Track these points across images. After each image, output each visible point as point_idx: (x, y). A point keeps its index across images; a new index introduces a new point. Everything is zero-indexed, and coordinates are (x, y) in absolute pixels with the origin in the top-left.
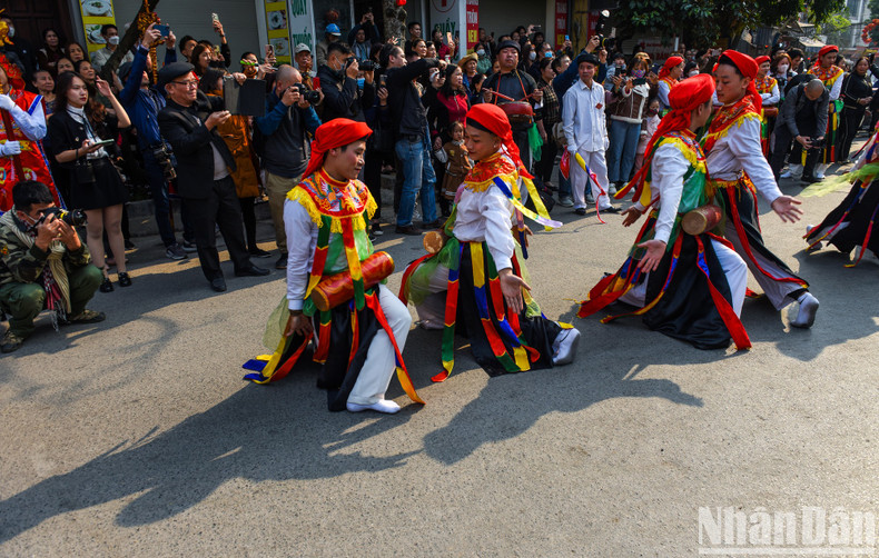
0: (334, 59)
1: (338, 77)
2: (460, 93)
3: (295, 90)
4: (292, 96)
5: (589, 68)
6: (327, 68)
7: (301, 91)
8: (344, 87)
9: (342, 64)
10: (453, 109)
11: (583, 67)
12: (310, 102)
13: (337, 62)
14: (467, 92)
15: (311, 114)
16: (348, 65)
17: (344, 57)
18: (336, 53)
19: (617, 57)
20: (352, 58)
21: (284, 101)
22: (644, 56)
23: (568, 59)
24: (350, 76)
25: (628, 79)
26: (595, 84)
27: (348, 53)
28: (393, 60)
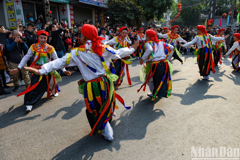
0: (29, 28)
1: (31, 33)
2: (69, 38)
3: (19, 38)
4: (17, 40)
5: (104, 31)
6: (27, 31)
7: (21, 38)
8: (33, 36)
9: (32, 30)
10: (67, 42)
11: (103, 31)
12: (24, 41)
13: (30, 29)
14: (71, 37)
15: (24, 44)
16: (34, 30)
17: (33, 27)
18: (30, 26)
19: (111, 28)
20: (35, 28)
21: (15, 41)
22: (118, 28)
23: (99, 29)
24: (34, 33)
25: (115, 34)
26: (106, 35)
27: (34, 27)
28: (53, 28)
